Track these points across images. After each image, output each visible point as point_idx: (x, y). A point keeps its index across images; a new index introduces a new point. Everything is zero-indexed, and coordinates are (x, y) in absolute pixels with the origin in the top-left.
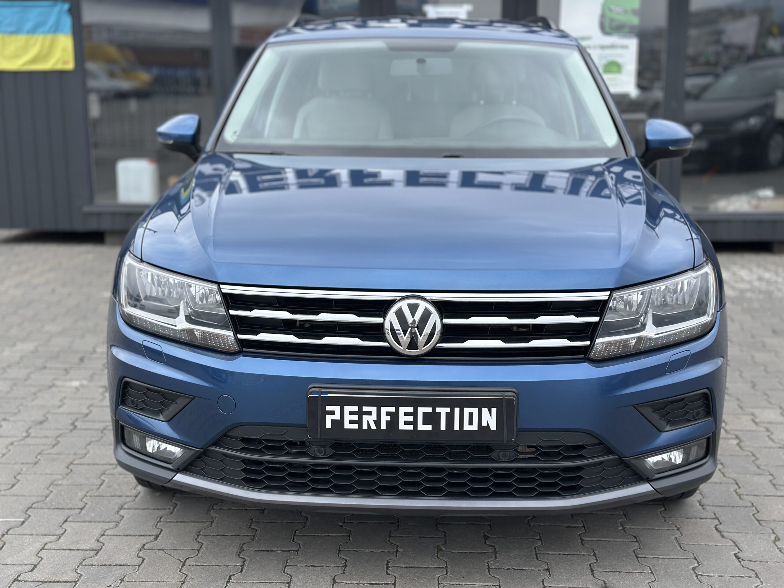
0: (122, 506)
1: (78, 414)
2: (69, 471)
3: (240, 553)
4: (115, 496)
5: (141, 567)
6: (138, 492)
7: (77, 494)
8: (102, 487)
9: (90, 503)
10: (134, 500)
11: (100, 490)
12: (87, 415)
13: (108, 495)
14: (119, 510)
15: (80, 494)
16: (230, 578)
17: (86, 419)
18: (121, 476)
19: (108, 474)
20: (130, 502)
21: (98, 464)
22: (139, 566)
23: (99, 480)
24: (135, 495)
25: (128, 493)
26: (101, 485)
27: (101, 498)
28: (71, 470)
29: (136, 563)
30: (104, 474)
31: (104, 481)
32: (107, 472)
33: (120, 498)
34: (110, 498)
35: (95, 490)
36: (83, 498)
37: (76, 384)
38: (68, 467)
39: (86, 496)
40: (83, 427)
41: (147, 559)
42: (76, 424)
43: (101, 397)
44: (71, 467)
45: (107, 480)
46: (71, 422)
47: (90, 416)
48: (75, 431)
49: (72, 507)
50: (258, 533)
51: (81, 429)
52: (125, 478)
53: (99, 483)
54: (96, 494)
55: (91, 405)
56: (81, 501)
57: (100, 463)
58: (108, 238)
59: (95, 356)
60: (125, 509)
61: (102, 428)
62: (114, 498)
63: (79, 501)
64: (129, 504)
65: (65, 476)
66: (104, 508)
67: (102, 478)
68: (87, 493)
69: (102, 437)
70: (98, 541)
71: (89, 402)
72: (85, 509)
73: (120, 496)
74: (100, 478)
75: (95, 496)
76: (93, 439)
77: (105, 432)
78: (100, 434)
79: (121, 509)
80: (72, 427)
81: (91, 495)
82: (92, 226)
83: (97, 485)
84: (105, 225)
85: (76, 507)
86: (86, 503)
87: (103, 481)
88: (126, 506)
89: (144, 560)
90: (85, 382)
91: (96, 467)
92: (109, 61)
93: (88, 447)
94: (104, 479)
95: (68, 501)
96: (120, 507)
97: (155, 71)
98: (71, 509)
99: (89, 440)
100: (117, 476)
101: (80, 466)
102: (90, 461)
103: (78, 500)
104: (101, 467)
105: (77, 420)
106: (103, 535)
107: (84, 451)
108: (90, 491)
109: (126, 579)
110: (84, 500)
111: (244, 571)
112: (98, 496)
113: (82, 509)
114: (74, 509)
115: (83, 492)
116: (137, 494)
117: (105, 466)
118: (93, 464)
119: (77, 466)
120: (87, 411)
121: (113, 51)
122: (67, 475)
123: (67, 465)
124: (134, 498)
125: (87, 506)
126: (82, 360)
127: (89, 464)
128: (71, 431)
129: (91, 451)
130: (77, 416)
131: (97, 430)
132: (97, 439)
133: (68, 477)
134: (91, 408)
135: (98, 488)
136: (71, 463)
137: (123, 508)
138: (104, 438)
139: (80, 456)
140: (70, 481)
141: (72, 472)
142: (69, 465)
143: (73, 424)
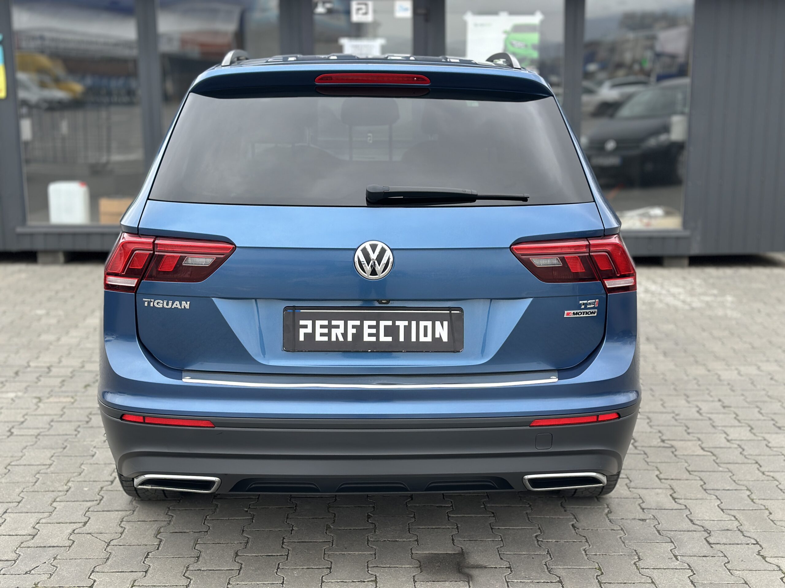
0: (55, 499)
1: (14, 422)
2: (7, 471)
3: (158, 534)
4: (48, 491)
5: (71, 548)
6: (69, 487)
7: (15, 490)
8: (37, 484)
9: (26, 497)
10: (66, 494)
11: (35, 487)
12: (22, 423)
13: (42, 491)
14: (52, 502)
15: (17, 490)
16: (148, 554)
17: (22, 426)
18: (53, 475)
19: (41, 473)
20: (62, 496)
21: (33, 465)
22: (70, 547)
23: (34, 478)
24: (66, 490)
25: (60, 489)
26: (36, 482)
27: (36, 493)
28: (9, 470)
29: (67, 545)
30: (39, 473)
31: (39, 479)
32: (42, 471)
33: (53, 493)
34: (44, 493)
35: (30, 487)
36: (20, 494)
37: (12, 395)
38: (6, 468)
39: (22, 491)
40: (19, 433)
41: (77, 541)
42: (12, 430)
43: (35, 407)
44: (9, 467)
45: (41, 479)
46: (7, 429)
47: (25, 424)
48: (11, 437)
49: (11, 501)
50: (174, 519)
51: (17, 435)
52: (58, 476)
53: (34, 481)
54: (31, 490)
55: (26, 414)
56: (19, 496)
57: (35, 464)
58: (40, 258)
59: (29, 369)
60: (57, 501)
61: (36, 434)
62: (47, 493)
63: (17, 495)
64: (61, 498)
65: (4, 475)
66: (38, 501)
67: (37, 476)
68: (24, 489)
69: (36, 442)
70: (34, 528)
71: (24, 412)
72: (22, 502)
73: (53, 491)
74: (35, 476)
75: (30, 492)
76: (29, 444)
77: (39, 437)
78: (34, 440)
79: (54, 501)
80: (9, 434)
81: (27, 491)
82: (25, 246)
83: (32, 482)
84: (38, 245)
85: (14, 501)
86: (23, 498)
87: (37, 479)
88: (58, 500)
89: (74, 542)
90: (20, 394)
91: (31, 467)
92: (41, 71)
93: (24, 451)
94: (39, 477)
95: (7, 496)
96: (53, 500)
97: (89, 81)
98: (10, 502)
99: (24, 444)
100: (51, 475)
101: (16, 467)
102: (25, 463)
103: (15, 495)
104: (36, 467)
105: (13, 427)
106: (38, 523)
107: (21, 454)
108: (26, 487)
109: (59, 557)
110: (21, 495)
111: (160, 549)
112: (33, 491)
113: (19, 503)
114: (12, 502)
115: (20, 488)
116: (68, 489)
117: (40, 466)
118: (29, 465)
119: (14, 467)
120: (22, 420)
121: (44, 61)
122: (5, 474)
123: (5, 466)
124: (65, 492)
125: (24, 500)
126: (17, 373)
127: (25, 465)
128: (8, 437)
129: (27, 453)
130: (13, 424)
131: (31, 435)
132: (32, 443)
133: (6, 476)
134: (26, 417)
135: (34, 485)
136: (9, 465)
137: (56, 500)
138: (38, 443)
139: (17, 458)
140: (8, 480)
141: (10, 472)
142: (7, 466)
143: (10, 431)
